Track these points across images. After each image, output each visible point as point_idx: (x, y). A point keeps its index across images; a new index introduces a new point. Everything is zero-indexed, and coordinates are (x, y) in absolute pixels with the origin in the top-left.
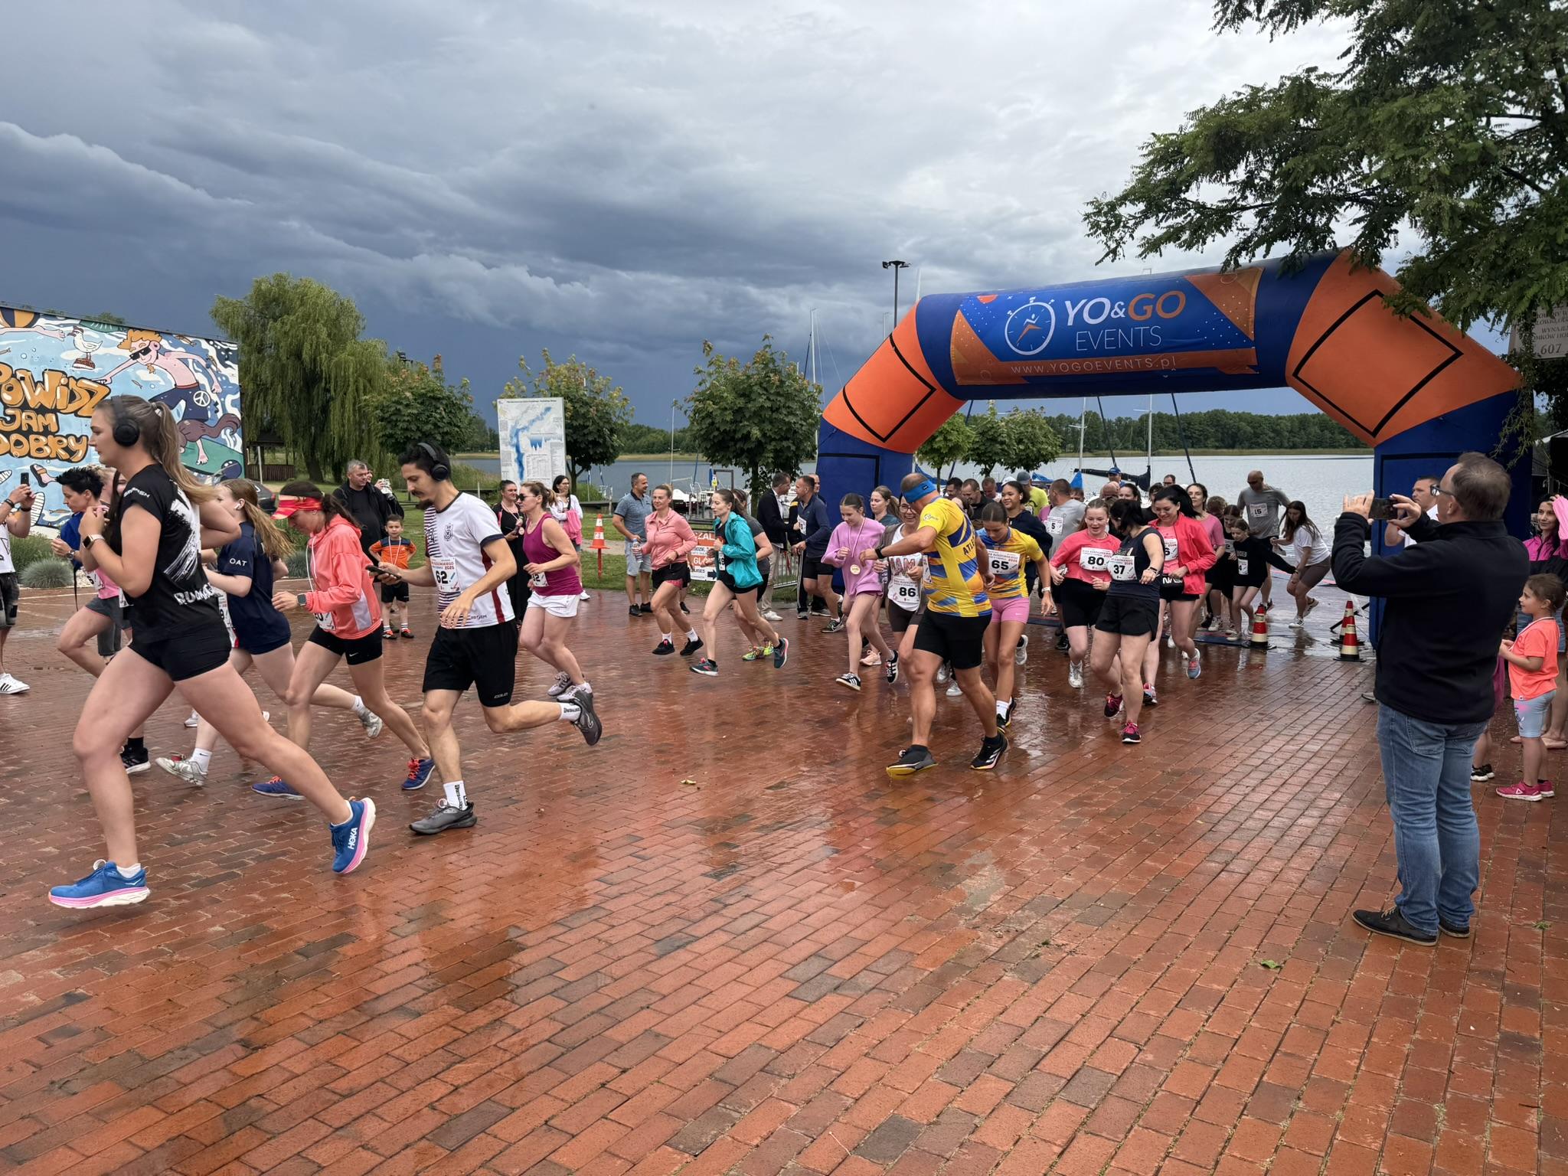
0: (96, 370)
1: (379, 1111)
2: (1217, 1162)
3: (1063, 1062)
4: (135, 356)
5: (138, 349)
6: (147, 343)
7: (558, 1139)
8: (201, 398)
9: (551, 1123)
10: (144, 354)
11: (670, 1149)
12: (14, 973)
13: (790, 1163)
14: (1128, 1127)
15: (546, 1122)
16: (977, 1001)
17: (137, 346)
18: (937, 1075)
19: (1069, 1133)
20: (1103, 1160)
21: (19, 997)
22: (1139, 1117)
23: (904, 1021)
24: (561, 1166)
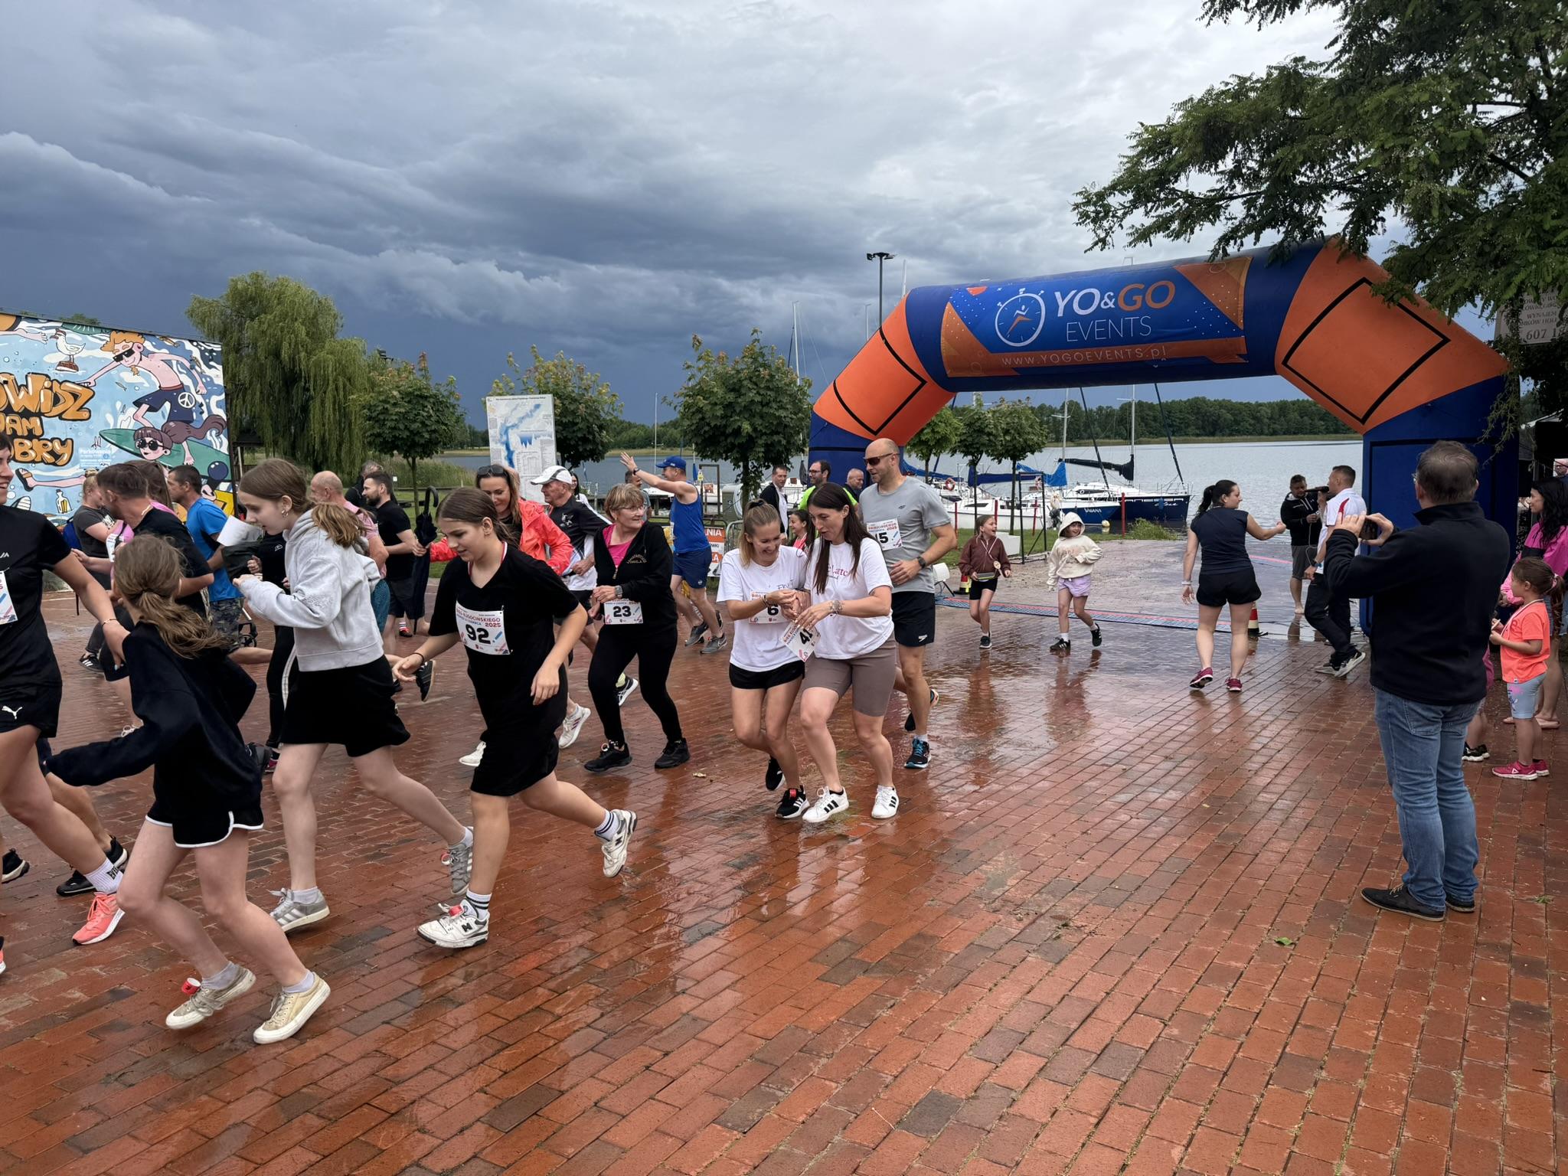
0: (80, 373)
1: (431, 1096)
2: (1248, 1129)
3: (1092, 1037)
4: (119, 358)
5: (122, 351)
6: (130, 344)
7: (610, 1120)
8: (186, 399)
9: (602, 1104)
10: (128, 356)
11: (719, 1127)
12: (57, 971)
13: (837, 1138)
14: (1160, 1098)
15: (596, 1104)
16: (1003, 981)
17: (120, 348)
18: (971, 1053)
19: (1104, 1105)
20: (1138, 1129)
21: (63, 994)
22: (1169, 1088)
23: (934, 1002)
24: (614, 1145)
